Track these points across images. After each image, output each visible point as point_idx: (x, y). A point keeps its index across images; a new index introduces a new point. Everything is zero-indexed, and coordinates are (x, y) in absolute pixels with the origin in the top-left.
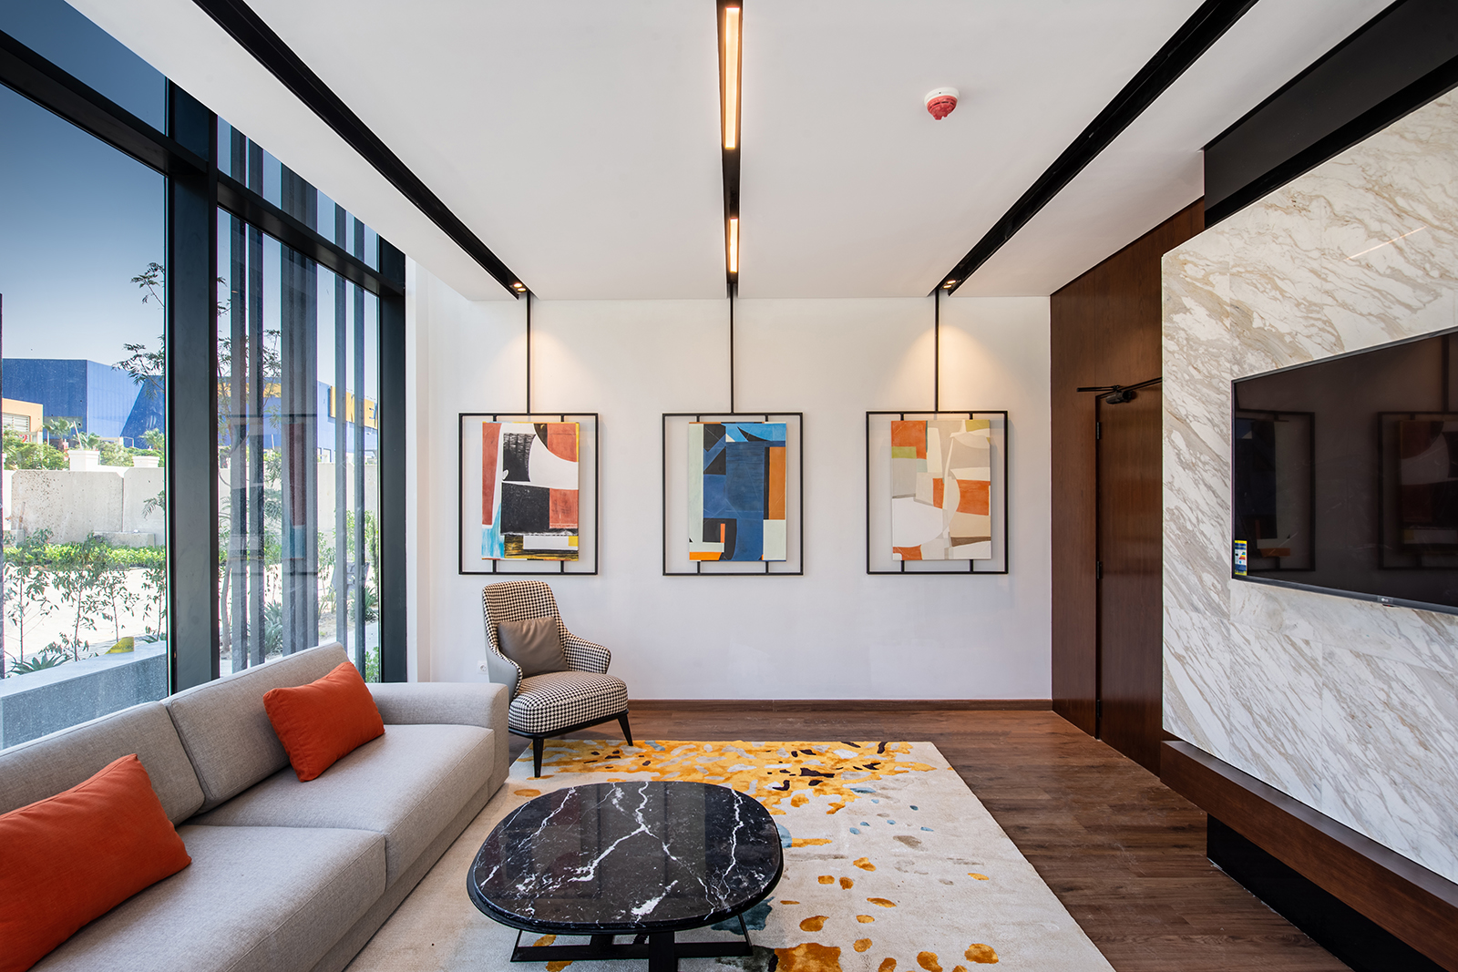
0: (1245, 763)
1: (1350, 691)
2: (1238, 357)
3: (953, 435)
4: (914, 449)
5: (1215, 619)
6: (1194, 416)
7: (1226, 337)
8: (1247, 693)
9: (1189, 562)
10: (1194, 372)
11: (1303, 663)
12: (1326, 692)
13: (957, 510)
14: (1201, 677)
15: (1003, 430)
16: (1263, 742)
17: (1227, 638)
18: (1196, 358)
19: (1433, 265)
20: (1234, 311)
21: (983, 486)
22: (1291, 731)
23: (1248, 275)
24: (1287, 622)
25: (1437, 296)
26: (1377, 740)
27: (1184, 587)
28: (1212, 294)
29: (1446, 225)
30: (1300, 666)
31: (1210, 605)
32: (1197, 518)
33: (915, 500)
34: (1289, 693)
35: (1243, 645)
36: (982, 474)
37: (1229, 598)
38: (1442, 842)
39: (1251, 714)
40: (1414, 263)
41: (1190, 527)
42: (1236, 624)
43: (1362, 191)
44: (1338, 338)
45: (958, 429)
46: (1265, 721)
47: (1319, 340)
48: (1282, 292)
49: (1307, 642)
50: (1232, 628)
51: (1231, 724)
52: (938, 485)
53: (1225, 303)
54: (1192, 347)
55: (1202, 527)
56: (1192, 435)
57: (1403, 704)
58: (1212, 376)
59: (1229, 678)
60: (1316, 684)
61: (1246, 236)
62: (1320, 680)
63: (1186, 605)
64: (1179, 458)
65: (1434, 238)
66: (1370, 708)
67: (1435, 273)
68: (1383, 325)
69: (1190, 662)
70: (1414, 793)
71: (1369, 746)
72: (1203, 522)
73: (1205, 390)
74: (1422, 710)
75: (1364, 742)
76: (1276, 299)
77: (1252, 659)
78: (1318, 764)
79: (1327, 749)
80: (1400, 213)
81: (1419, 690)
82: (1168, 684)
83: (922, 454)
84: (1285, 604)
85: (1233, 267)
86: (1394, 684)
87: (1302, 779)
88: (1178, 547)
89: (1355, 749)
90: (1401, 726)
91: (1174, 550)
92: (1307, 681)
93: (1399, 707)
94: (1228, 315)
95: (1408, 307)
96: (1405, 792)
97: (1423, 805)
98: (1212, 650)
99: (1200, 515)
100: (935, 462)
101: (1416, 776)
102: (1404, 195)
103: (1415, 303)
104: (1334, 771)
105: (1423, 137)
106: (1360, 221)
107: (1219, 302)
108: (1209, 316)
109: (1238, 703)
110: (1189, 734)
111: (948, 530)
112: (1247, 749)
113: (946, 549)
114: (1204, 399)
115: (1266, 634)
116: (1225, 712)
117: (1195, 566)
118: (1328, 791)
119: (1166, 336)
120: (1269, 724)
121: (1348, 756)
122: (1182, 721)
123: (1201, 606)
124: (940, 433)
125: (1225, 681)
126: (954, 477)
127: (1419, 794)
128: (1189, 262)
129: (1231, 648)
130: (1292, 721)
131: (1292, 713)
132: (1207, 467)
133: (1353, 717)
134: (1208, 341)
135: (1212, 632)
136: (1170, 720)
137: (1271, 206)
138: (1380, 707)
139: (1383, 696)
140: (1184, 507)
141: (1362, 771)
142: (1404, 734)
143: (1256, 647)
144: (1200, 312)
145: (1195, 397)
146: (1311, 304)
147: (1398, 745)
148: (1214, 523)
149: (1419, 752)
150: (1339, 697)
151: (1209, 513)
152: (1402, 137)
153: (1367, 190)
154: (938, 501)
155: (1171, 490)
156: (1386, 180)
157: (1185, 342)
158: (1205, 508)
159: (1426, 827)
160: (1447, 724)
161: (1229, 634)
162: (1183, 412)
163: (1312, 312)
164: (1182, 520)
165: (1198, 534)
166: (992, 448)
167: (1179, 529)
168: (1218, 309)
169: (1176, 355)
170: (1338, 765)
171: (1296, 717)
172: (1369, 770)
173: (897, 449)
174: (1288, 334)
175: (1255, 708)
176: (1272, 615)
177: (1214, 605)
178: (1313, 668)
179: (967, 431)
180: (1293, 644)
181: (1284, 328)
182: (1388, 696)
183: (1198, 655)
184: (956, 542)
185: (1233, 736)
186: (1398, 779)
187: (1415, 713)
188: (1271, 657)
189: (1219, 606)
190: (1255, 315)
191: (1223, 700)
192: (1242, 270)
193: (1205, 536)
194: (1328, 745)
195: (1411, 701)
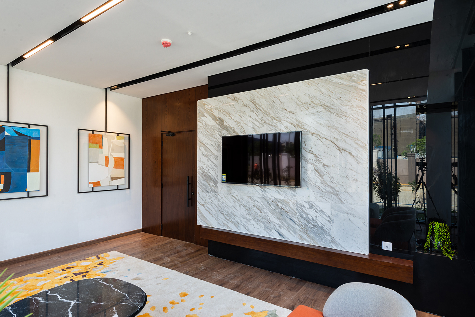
0: (221, 226)
1: (247, 205)
2: (220, 131)
3: (112, 141)
4: (98, 145)
5: (213, 194)
6: (207, 143)
7: (217, 125)
8: (222, 210)
9: (206, 180)
10: (208, 133)
11: (236, 200)
12: (241, 206)
13: (113, 168)
14: (209, 209)
15: (128, 140)
16: (226, 220)
17: (217, 198)
18: (208, 129)
19: (263, 120)
20: (219, 119)
21: (122, 159)
22: (233, 216)
23: (223, 112)
24: (232, 192)
25: (264, 126)
26: (252, 213)
27: (204, 187)
28: (213, 114)
29: (265, 113)
30: (235, 201)
31: (212, 190)
32: (208, 169)
33: (98, 164)
34: (233, 208)
35: (221, 199)
36: (122, 155)
37: (217, 188)
38: (264, 230)
39: (223, 215)
40: (259, 119)
41: (206, 171)
42: (219, 194)
43: (250, 101)
44: (244, 131)
45: (114, 139)
46: (227, 215)
47: (240, 130)
48: (231, 118)
49: (237, 196)
50: (218, 195)
51: (218, 218)
52: (107, 158)
53: (217, 117)
54: (207, 126)
55: (210, 171)
56: (207, 148)
57: (257, 205)
58: (213, 134)
59: (217, 207)
60: (239, 205)
61: (222, 102)
62: (240, 204)
63: (205, 191)
64: (203, 154)
65: (263, 115)
66: (251, 207)
67: (263, 122)
68: (253, 129)
69: (206, 205)
70: (259, 222)
71: (251, 215)
72: (210, 170)
73: (211, 137)
74: (261, 206)
75: (249, 214)
76: (230, 119)
77: (224, 201)
78: (240, 222)
79: (241, 218)
80: (257, 108)
81: (260, 202)
82: (199, 212)
83: (101, 147)
84: (232, 188)
85: (219, 109)
86: (255, 201)
87: (236, 226)
88: (202, 177)
89: (248, 216)
90: (257, 209)
91: (201, 177)
92: (237, 204)
93: (256, 206)
94: (217, 120)
95: (258, 127)
96: (258, 222)
97: (261, 224)
98: (212, 201)
99: (209, 168)
100: (106, 150)
101: (260, 219)
102: (258, 105)
103: (260, 127)
104: (243, 222)
105: (262, 95)
106: (249, 107)
107: (215, 117)
108: (212, 119)
109: (220, 213)
110: (206, 224)
111: (110, 175)
112: (222, 223)
113: (110, 182)
114: (210, 140)
115: (227, 195)
116: (216, 216)
117: (207, 181)
118: (242, 227)
119: (199, 122)
120: (228, 216)
121: (246, 218)
122: (203, 221)
123: (209, 191)
124: (108, 140)
125: (216, 208)
126: (112, 156)
127: (260, 222)
128: (206, 104)
129: (218, 200)
130: (234, 214)
131: (233, 212)
132: (211, 156)
133: (247, 210)
134: (212, 125)
135: (212, 197)
136: (200, 222)
137: (229, 98)
138: (253, 207)
139: (253, 204)
140: (204, 167)
141: (249, 220)
142: (257, 211)
143: (224, 199)
144: (209, 118)
145: (208, 139)
146: (238, 122)
147: (256, 213)
148: (213, 170)
149: (260, 214)
150: (244, 206)
151: (212, 168)
152: (258, 93)
153: (251, 101)
154: (107, 164)
155: (200, 162)
156: (254, 101)
157: (205, 124)
158: (211, 167)
159: (262, 228)
160: (265, 207)
161: (217, 197)
162: (204, 142)
163: (238, 124)
164: (203, 170)
165: (208, 173)
166: (125, 146)
167: (203, 172)
168: (214, 118)
169: (202, 127)
170: (244, 221)
171: (234, 213)
172: (251, 220)
173: (91, 144)
174: (233, 128)
175: (224, 213)
176: (228, 191)
177: (213, 190)
178: (238, 201)
179: (117, 140)
180: (234, 197)
181: (232, 126)
182: (254, 204)
183: (208, 203)
184: (113, 179)
185: (218, 221)
186: (256, 220)
187: (259, 206)
188: (228, 200)
189: (214, 190)
190: (225, 122)
191: (216, 213)
192: (221, 110)
193: (210, 173)
194: (242, 217)
195: (258, 204)
